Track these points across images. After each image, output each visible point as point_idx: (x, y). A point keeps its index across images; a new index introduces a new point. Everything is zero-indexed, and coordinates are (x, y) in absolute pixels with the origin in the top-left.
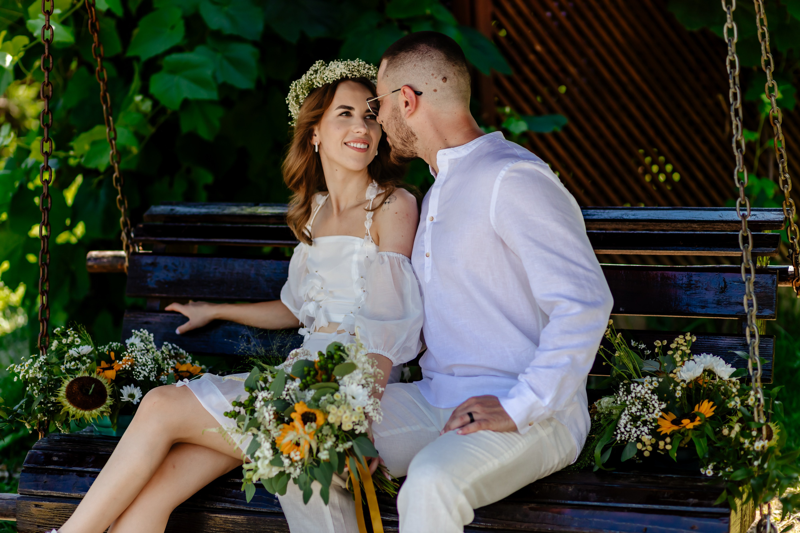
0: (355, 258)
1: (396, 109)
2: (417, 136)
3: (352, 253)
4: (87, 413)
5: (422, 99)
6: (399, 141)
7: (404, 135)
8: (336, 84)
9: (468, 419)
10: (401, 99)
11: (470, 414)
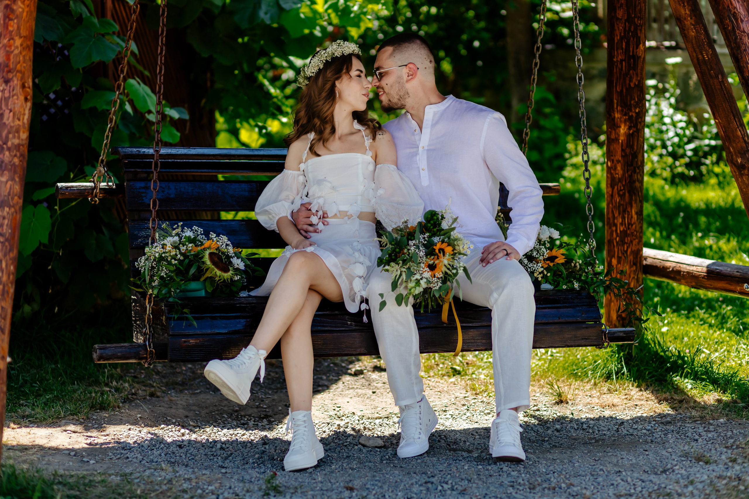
0: (360, 167)
1: (400, 77)
3: (357, 164)
5: (419, 73)
9: (505, 252)
10: (405, 70)
11: (505, 250)
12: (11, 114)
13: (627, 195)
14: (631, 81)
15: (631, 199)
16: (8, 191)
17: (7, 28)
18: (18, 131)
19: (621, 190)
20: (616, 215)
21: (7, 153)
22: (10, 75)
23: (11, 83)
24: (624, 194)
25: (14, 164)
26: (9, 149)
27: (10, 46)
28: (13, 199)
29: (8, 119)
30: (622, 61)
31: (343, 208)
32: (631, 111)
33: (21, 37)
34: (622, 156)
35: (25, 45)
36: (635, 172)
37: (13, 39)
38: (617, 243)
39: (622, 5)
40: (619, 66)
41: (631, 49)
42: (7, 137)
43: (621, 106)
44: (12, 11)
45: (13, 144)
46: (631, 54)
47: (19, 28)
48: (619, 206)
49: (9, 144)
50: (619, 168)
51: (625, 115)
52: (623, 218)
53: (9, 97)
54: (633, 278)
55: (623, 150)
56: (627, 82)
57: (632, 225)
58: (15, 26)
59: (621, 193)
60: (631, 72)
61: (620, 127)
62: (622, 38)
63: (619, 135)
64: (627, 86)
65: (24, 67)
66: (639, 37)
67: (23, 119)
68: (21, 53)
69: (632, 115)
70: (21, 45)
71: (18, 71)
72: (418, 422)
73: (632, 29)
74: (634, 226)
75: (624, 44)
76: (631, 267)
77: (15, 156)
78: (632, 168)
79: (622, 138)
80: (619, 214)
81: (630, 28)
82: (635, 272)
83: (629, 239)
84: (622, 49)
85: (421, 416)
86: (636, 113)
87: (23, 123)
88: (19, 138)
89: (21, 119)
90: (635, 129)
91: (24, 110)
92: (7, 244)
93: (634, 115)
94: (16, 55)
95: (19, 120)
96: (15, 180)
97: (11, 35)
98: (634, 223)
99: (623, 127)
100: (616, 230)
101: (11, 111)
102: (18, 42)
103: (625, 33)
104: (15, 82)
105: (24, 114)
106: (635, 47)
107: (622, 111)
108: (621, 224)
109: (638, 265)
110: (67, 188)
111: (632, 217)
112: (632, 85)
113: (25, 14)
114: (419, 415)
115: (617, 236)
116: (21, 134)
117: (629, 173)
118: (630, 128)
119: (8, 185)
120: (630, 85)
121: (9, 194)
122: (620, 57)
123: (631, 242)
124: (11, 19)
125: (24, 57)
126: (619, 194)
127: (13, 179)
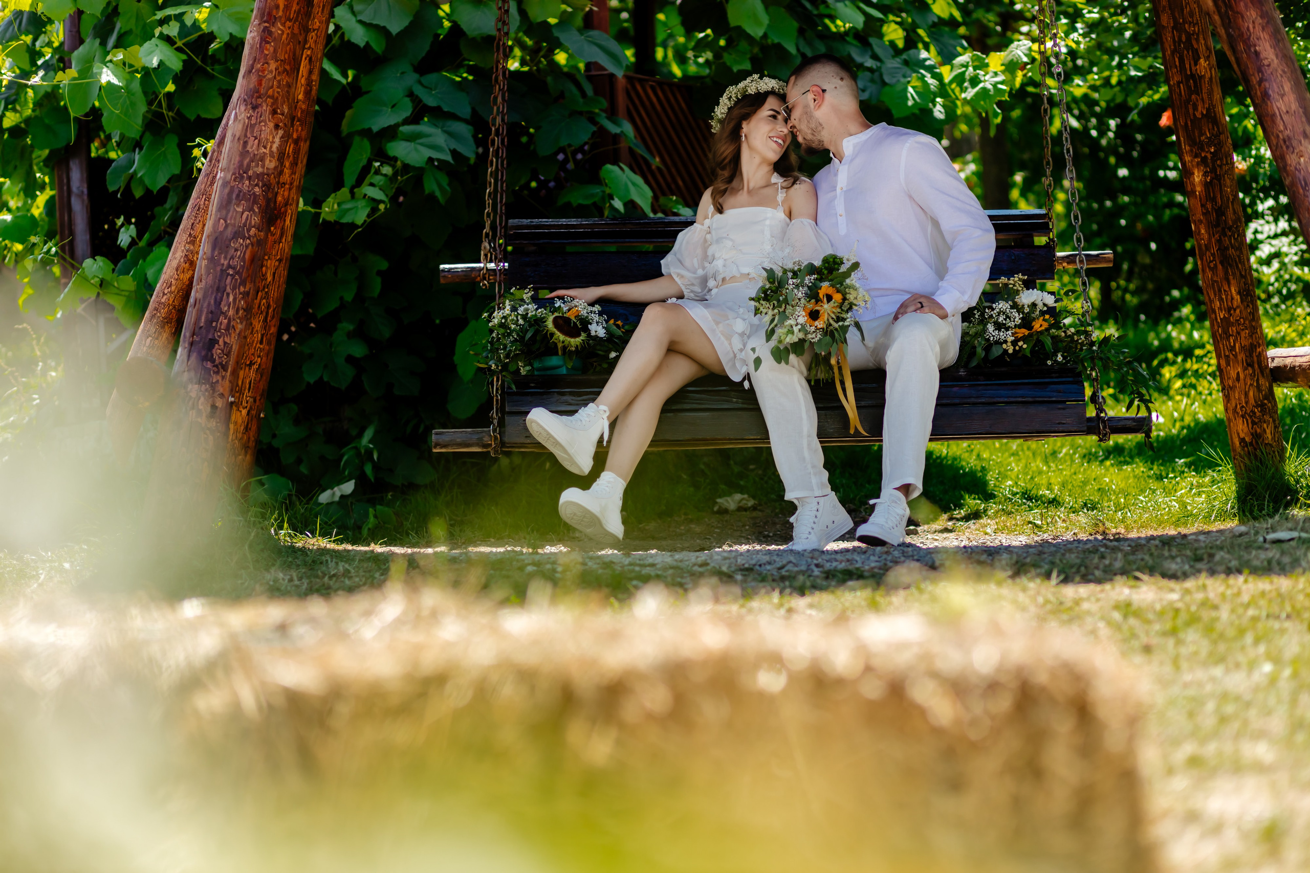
0: (768, 222)
1: (806, 106)
2: (824, 125)
3: (765, 219)
4: (572, 340)
5: (827, 95)
6: (810, 131)
7: (813, 126)
8: (767, 94)
9: (919, 305)
10: (810, 96)
11: (921, 303)
12: (257, 141)
13: (1220, 267)
14: (1195, 108)
15: (1226, 273)
16: (243, 221)
17: (263, 52)
18: (262, 159)
19: (1211, 262)
20: (1212, 297)
21: (247, 182)
22: (259, 101)
23: (260, 110)
24: (1216, 265)
25: (254, 193)
26: (249, 178)
27: (263, 71)
28: (249, 230)
29: (252, 147)
30: (1179, 83)
31: (745, 270)
32: (1203, 150)
33: (277, 61)
34: (1204, 214)
35: (281, 69)
36: (1225, 235)
37: (267, 63)
38: (1220, 335)
39: (1164, 7)
40: (1177, 90)
41: (1187, 66)
42: (249, 166)
43: (1190, 145)
44: (270, 33)
45: (254, 172)
46: (1189, 73)
47: (275, 51)
48: (1213, 284)
49: (250, 173)
50: (1203, 231)
51: (1196, 156)
52: (1221, 300)
53: (255, 124)
54: (1251, 385)
55: (1202, 206)
56: (1191, 111)
57: (1235, 310)
58: (272, 49)
59: (1212, 265)
60: (1193, 97)
61: (1193, 174)
62: (1173, 53)
63: (1194, 185)
64: (1192, 117)
65: (278, 92)
66: (1197, 50)
67: (271, 147)
68: (275, 77)
69: (1206, 157)
70: (276, 69)
71: (269, 97)
72: (813, 519)
73: (1184, 39)
74: (1238, 311)
75: (1177, 60)
76: (1245, 369)
77: (257, 185)
78: (1219, 229)
79: (1198, 189)
80: (1215, 295)
81: (1180, 38)
82: (1252, 376)
83: (1234, 329)
84: (1176, 67)
85: (819, 514)
86: (1211, 153)
87: (271, 151)
88: (263, 166)
89: (268, 147)
90: (1213, 175)
91: (274, 138)
92: (237, 277)
93: (1209, 156)
94: (269, 79)
95: (265, 148)
96: (254, 211)
97: (266, 59)
98: (1238, 307)
99: (1196, 174)
100: (1216, 319)
101: (256, 138)
102: (273, 65)
103: (1175, 46)
104: (264, 108)
105: (273, 142)
106: (1192, 63)
107: (1191, 151)
108: (1220, 309)
109: (1256, 366)
110: (449, 270)
111: (1232, 299)
112: (1198, 115)
113: (285, 36)
114: (815, 513)
115: (1219, 327)
116: (267, 162)
117: (1217, 236)
118: (1205, 174)
119: (245, 216)
120: (1194, 115)
121: (245, 225)
122: (1176, 78)
123: (1238, 333)
124: (268, 43)
125: (279, 82)
126: (1209, 267)
127: (251, 209)
